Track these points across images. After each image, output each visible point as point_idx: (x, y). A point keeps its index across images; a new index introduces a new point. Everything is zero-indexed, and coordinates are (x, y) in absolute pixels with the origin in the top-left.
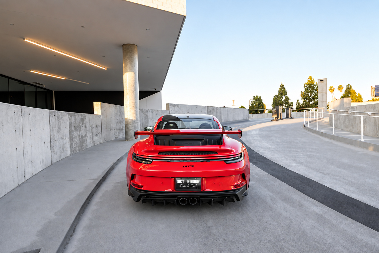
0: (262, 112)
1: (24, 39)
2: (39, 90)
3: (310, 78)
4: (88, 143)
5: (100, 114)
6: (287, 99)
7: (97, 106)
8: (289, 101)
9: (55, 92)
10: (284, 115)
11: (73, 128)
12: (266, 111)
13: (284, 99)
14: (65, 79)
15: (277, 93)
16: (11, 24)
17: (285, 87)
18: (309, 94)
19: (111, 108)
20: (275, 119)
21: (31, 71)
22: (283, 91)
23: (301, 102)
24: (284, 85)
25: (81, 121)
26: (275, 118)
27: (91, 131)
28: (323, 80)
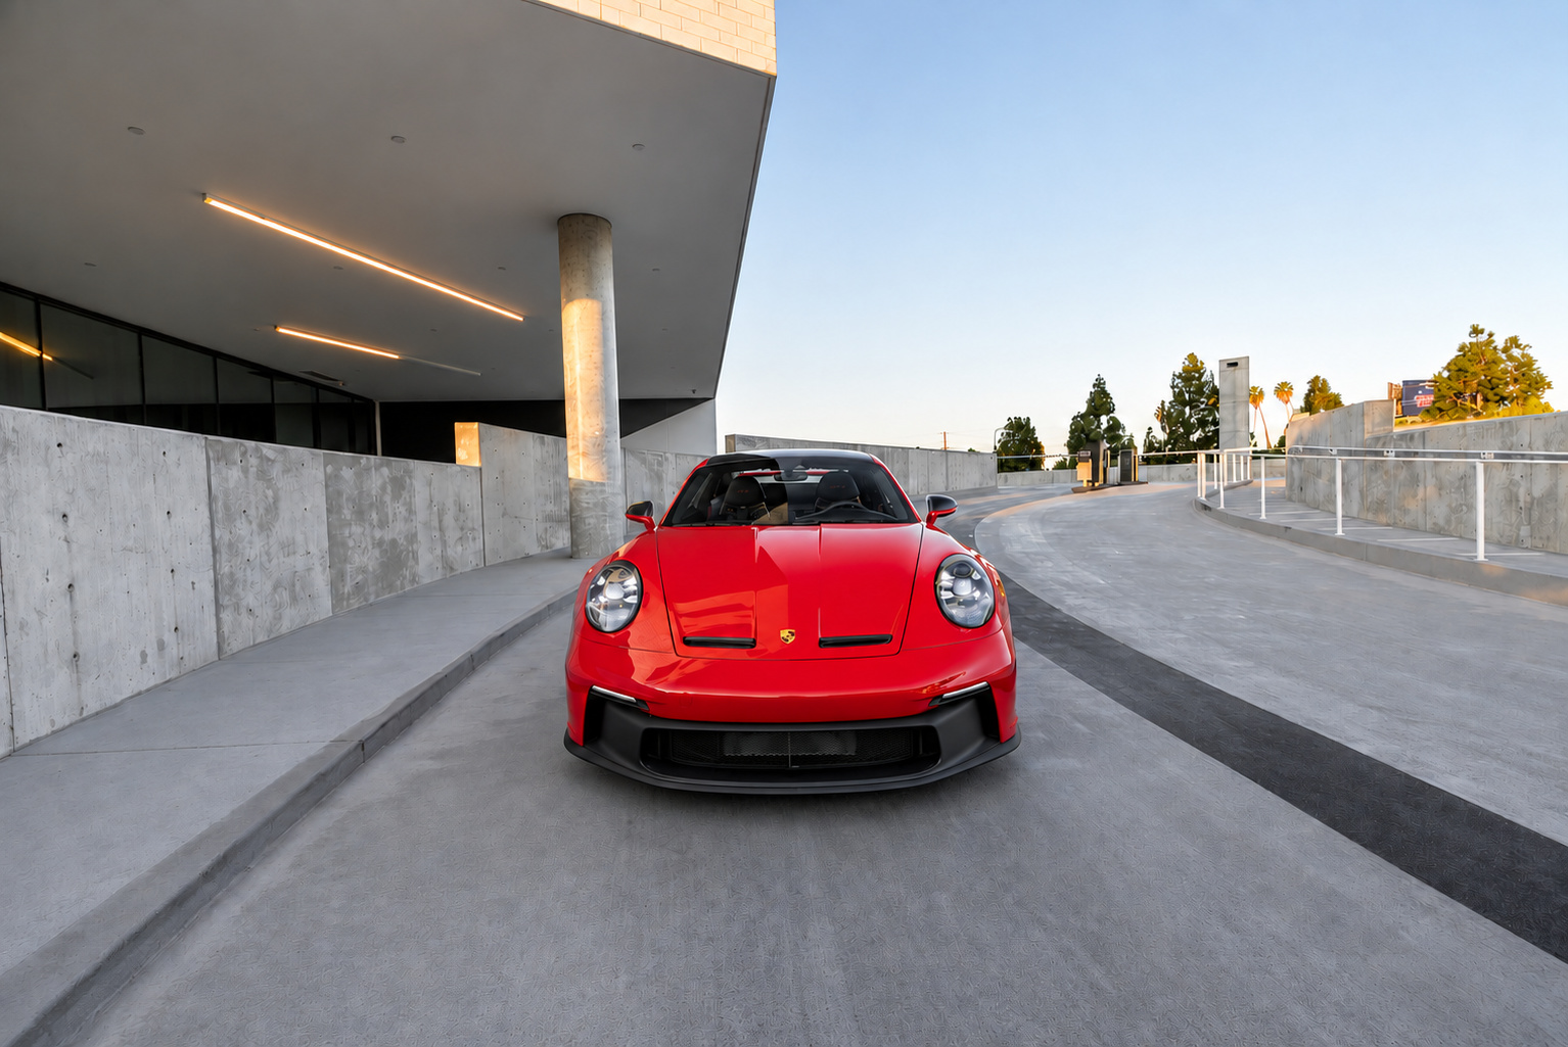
0: (1035, 465)
1: (204, 196)
2: (327, 398)
3: (1192, 357)
4: (421, 567)
5: (477, 464)
6: (1115, 426)
7: (468, 439)
8: (1121, 432)
9: (381, 404)
10: (1114, 473)
11: (347, 513)
12: (1049, 464)
13: (1104, 426)
14: (396, 357)
15: (1083, 409)
16: (129, 128)
17: (1108, 388)
18: (1187, 410)
19: (526, 445)
20: (1085, 484)
21: (281, 330)
22: (1100, 401)
23: (1160, 435)
24: (1104, 383)
25: (389, 489)
26: (1088, 481)
27: (435, 523)
28: (1235, 364)
